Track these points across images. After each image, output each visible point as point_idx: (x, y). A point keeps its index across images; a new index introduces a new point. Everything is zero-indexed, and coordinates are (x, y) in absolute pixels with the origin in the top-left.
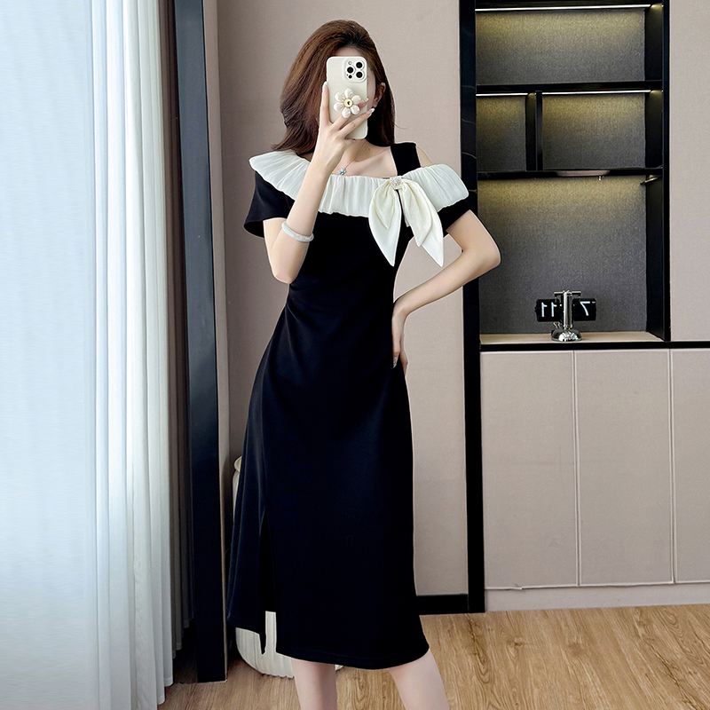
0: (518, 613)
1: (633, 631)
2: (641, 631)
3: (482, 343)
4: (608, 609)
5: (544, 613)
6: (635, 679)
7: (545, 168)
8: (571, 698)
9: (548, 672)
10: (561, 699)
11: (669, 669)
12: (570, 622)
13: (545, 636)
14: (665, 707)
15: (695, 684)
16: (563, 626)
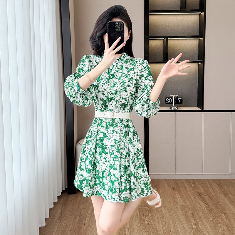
0: (158, 180)
1: (190, 185)
2: (193, 185)
4: (184, 179)
5: (166, 180)
6: (190, 196)
8: (172, 201)
9: (165, 194)
10: (169, 201)
11: (200, 194)
12: (173, 183)
13: (165, 185)
14: (198, 203)
15: (206, 198)
16: (171, 183)
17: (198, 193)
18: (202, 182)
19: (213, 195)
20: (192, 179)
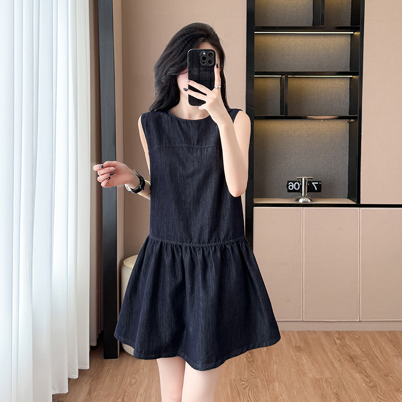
1: (333, 341)
2: (338, 342)
5: (283, 332)
11: (352, 358)
12: (297, 337)
13: (282, 342)
14: (348, 374)
15: (365, 365)
17: (350, 356)
19: (381, 359)
20: (337, 331)
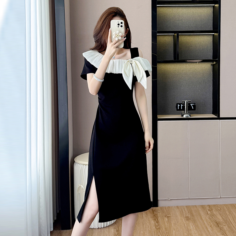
0: (169, 207)
1: (206, 212)
2: (209, 212)
3: (158, 118)
5: (177, 207)
6: (207, 227)
7: (180, 59)
9: (178, 226)
10: (182, 234)
11: (218, 224)
12: (186, 210)
13: (177, 214)
15: (225, 229)
16: (183, 211)
17: (216, 222)
18: (219, 208)
20: (208, 205)
